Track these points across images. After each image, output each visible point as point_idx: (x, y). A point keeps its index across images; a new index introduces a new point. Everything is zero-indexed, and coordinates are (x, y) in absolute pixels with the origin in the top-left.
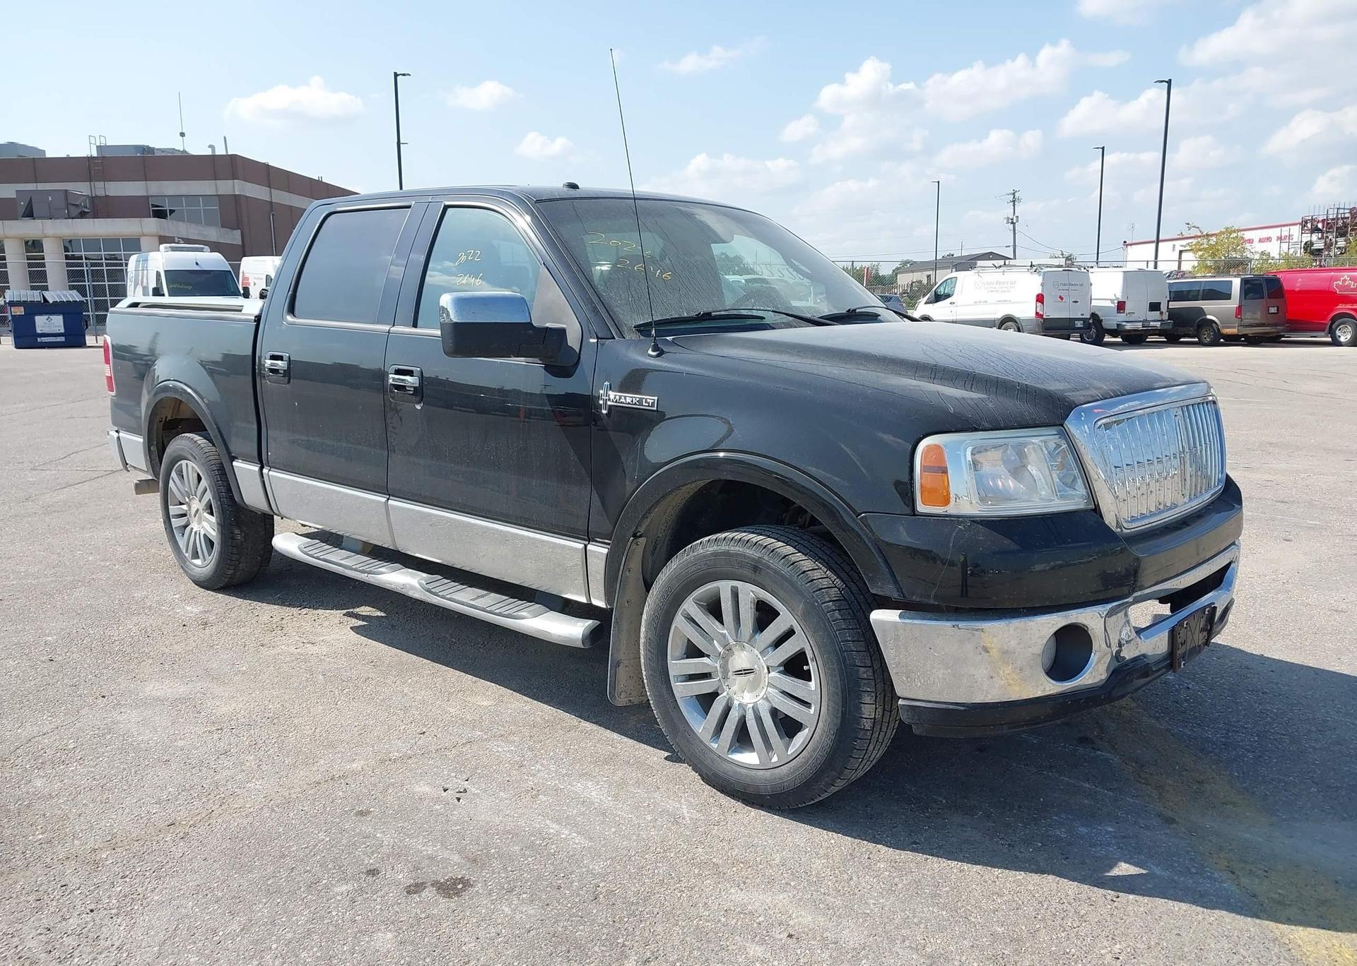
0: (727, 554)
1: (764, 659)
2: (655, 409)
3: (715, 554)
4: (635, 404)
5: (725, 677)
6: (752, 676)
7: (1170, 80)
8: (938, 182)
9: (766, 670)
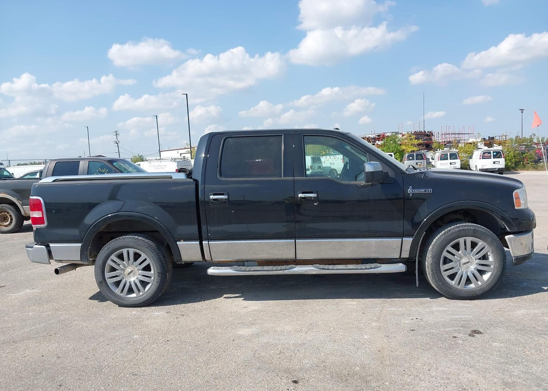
0: (464, 230)
1: (475, 257)
2: (431, 192)
3: (459, 231)
4: (424, 192)
5: (460, 266)
6: (469, 263)
7: (187, 94)
8: (88, 127)
9: (475, 260)
